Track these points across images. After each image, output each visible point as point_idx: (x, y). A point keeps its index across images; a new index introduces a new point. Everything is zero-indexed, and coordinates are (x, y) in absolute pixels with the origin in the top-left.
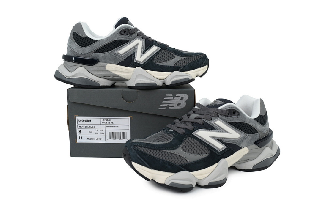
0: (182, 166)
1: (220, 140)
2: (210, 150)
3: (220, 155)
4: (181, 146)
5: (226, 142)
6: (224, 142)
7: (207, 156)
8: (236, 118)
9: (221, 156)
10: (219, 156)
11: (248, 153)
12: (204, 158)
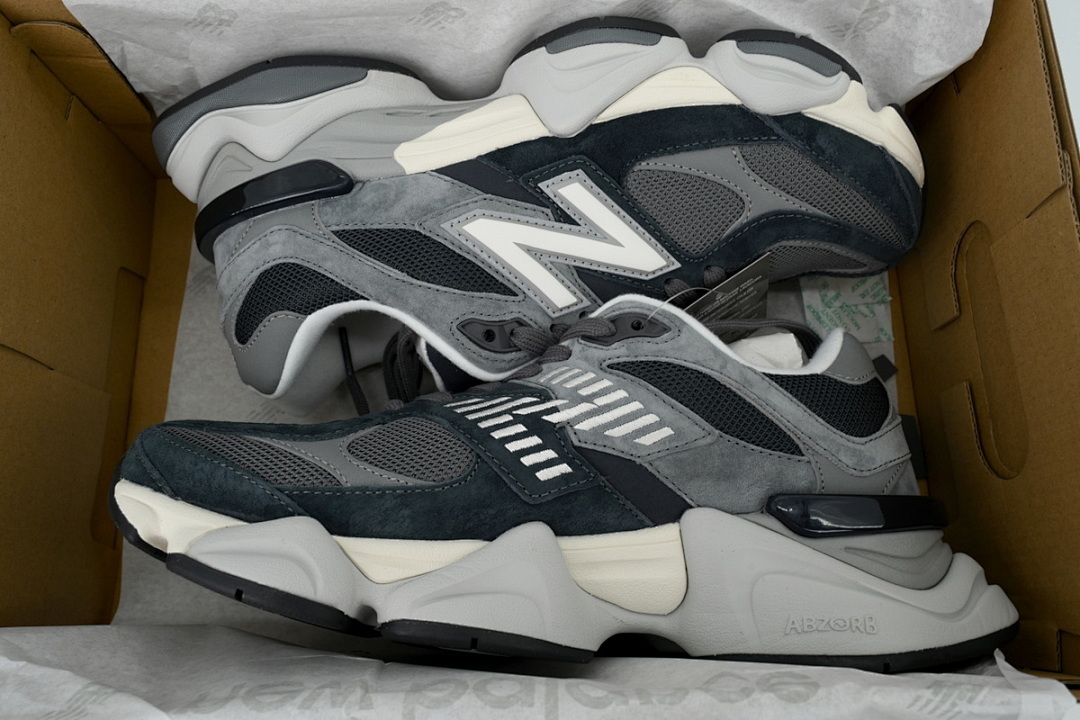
0: (777, 135)
1: (564, 217)
2: (620, 183)
3: (576, 154)
4: (742, 220)
5: (535, 206)
6: (548, 211)
7: (643, 158)
8: (484, 311)
9: (572, 149)
10: (582, 153)
11: (399, 142)
12: (662, 154)
